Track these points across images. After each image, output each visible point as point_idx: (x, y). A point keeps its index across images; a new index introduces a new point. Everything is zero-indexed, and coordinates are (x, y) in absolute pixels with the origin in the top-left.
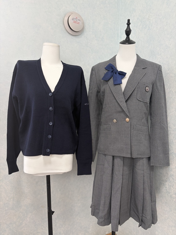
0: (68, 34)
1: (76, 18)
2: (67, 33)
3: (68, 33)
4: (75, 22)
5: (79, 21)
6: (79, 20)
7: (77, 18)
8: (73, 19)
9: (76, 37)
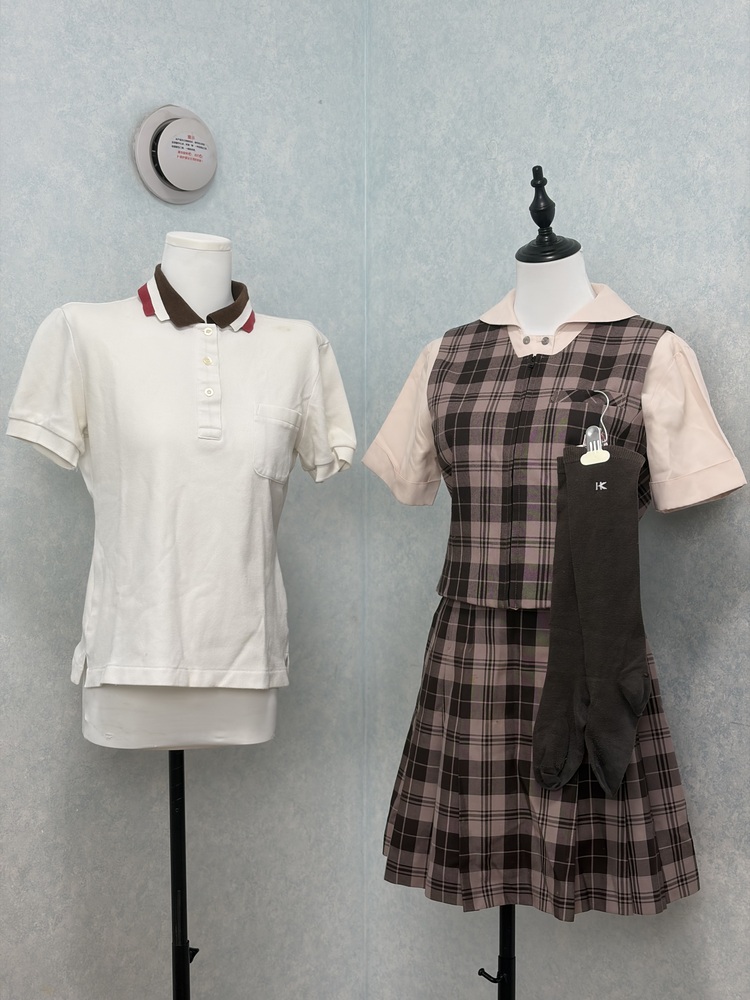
0: (152, 201)
1: (189, 137)
2: (148, 195)
3: (152, 193)
4: (184, 156)
5: (199, 151)
6: (201, 146)
7: (193, 138)
8: (175, 144)
9: (184, 207)
